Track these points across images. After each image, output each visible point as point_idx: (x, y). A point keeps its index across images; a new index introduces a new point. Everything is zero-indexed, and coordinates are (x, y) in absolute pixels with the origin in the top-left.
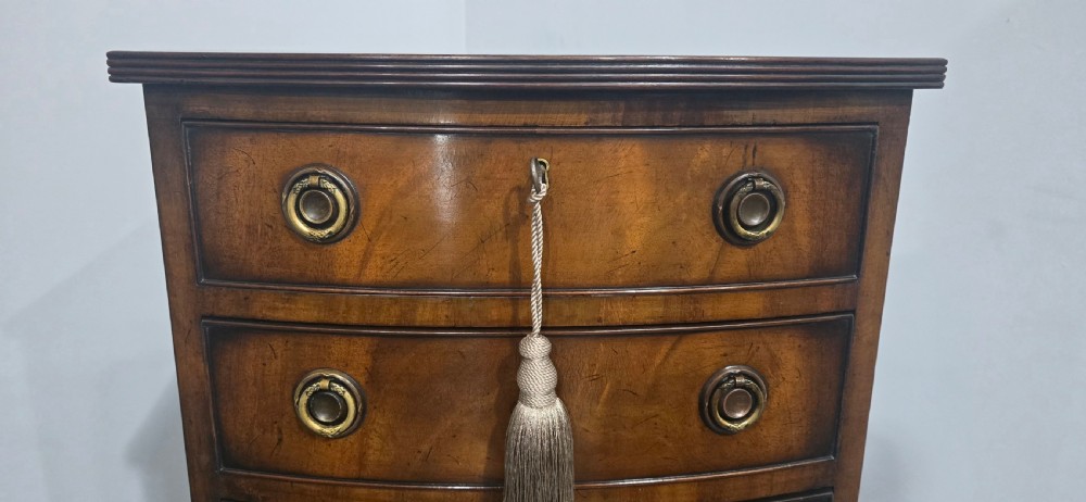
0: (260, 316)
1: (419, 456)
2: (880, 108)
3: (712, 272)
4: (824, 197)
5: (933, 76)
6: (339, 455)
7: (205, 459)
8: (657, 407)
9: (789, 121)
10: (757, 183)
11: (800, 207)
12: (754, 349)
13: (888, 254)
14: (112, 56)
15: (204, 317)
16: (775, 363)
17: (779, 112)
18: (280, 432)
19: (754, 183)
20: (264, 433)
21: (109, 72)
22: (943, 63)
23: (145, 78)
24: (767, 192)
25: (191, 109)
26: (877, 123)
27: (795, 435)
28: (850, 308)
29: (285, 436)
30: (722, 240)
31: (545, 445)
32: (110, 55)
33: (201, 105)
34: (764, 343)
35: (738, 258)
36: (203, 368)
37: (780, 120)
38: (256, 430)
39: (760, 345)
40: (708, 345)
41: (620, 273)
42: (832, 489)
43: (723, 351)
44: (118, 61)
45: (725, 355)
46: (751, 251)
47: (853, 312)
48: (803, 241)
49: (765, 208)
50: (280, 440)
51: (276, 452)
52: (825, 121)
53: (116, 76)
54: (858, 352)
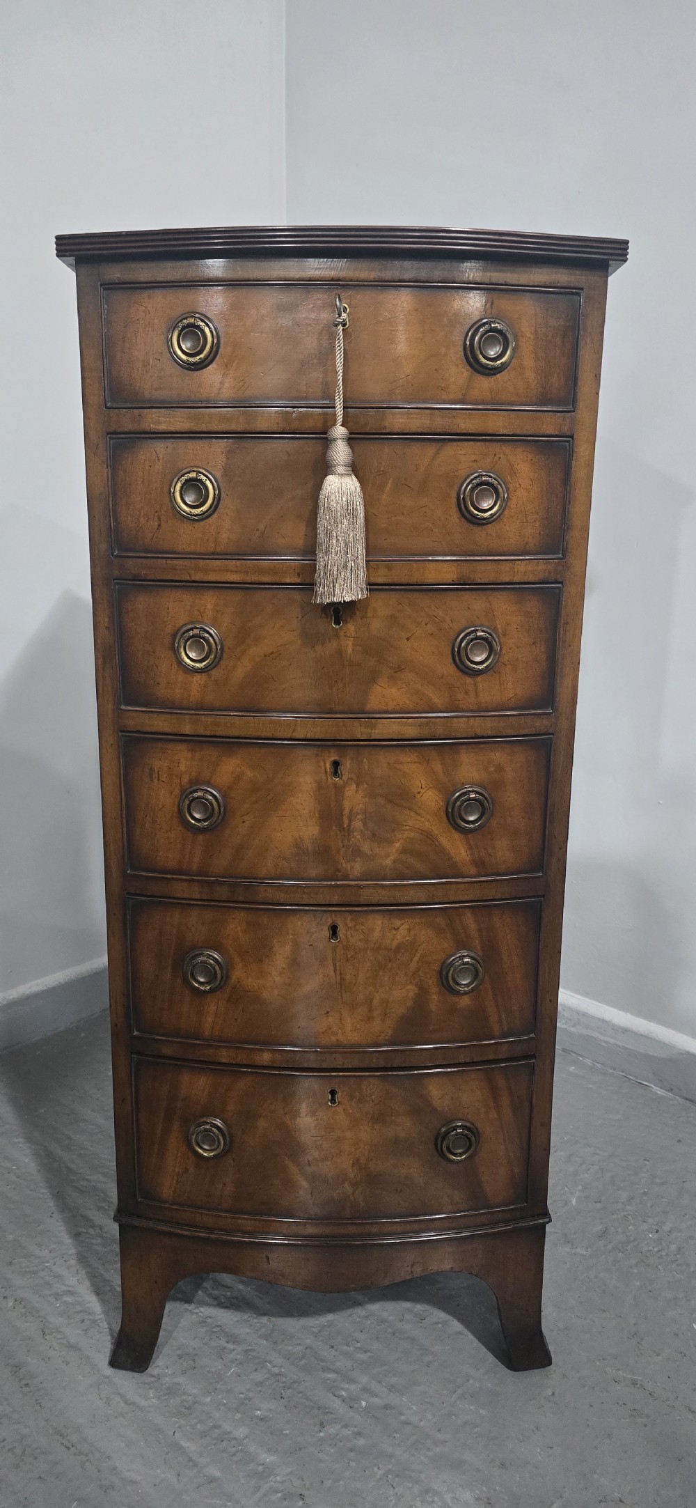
0: (147, 429)
1: (257, 534)
2: (584, 277)
3: (464, 395)
4: (545, 343)
5: (620, 252)
6: (200, 535)
7: (104, 547)
8: (426, 499)
9: (517, 284)
10: (493, 325)
11: (526, 348)
12: (496, 458)
13: (598, 394)
14: (59, 239)
15: (108, 434)
16: (513, 473)
17: (509, 274)
18: (159, 519)
19: (490, 325)
20: (147, 521)
21: (56, 250)
22: (627, 242)
23: (77, 253)
24: (500, 332)
25: (108, 277)
26: (582, 289)
27: (531, 533)
28: (569, 434)
29: (163, 522)
30: (470, 370)
31: (344, 499)
32: (58, 238)
33: (116, 272)
34: (504, 454)
35: (484, 385)
36: (106, 471)
37: (509, 281)
38: (142, 519)
39: (501, 456)
40: (463, 452)
41: (398, 391)
42: (561, 583)
43: (473, 458)
44: (61, 242)
45: (475, 461)
46: (492, 379)
47: (572, 437)
48: (530, 375)
49: (500, 342)
50: (159, 525)
51: (156, 535)
52: (542, 284)
53: (61, 254)
54: (578, 473)
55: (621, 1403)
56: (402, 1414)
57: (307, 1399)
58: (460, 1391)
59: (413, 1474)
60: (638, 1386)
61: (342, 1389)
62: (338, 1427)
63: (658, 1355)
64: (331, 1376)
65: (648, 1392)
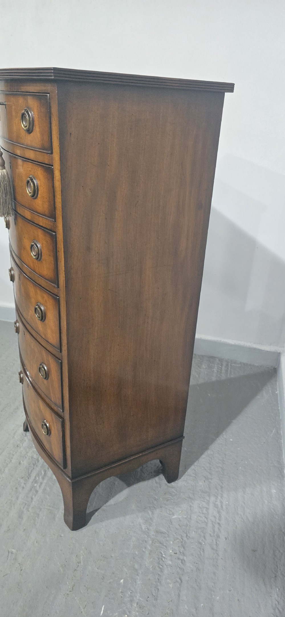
2: (49, 87)
3: (25, 142)
4: (41, 120)
11: (36, 122)
12: (35, 171)
26: (49, 93)
27: (46, 207)
28: (52, 164)
35: (28, 138)
42: (56, 233)
45: (30, 171)
46: (30, 135)
48: (39, 135)
52: (38, 91)
54: (56, 184)
55: (66, 560)
56: (35, 496)
57: (31, 471)
58: (51, 508)
59: (13, 507)
60: (78, 564)
61: (39, 478)
62: (24, 482)
63: (98, 568)
64: (43, 473)
65: (76, 569)
